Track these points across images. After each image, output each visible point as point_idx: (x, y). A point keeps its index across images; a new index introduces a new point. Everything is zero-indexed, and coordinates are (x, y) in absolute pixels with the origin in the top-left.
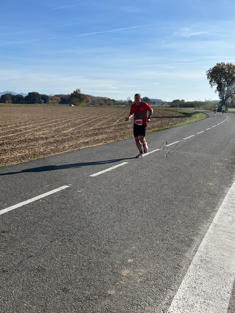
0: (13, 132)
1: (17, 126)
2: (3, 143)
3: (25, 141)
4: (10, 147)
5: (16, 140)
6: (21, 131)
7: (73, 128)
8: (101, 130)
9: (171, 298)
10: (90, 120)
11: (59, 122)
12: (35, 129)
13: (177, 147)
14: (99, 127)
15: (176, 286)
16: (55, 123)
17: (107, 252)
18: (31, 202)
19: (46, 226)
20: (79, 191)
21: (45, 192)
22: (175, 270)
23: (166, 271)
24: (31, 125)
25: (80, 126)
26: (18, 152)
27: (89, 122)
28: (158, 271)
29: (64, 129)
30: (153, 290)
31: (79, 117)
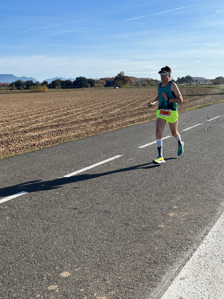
0: (66, 115)
1: (69, 109)
2: (58, 125)
3: (77, 122)
4: (65, 128)
5: (69, 121)
6: (72, 113)
7: (119, 109)
8: (145, 109)
9: (208, 231)
10: (134, 101)
11: (106, 104)
12: (85, 111)
13: (218, 121)
14: (143, 107)
15: (212, 224)
16: (102, 105)
17: (157, 201)
18: (92, 167)
19: (107, 184)
20: (130, 159)
21: (102, 160)
22: (211, 214)
23: (204, 214)
24: (81, 108)
25: (125, 107)
26: (72, 132)
27: (133, 103)
28: (198, 214)
29: (110, 110)
30: (193, 226)
31: (124, 98)
